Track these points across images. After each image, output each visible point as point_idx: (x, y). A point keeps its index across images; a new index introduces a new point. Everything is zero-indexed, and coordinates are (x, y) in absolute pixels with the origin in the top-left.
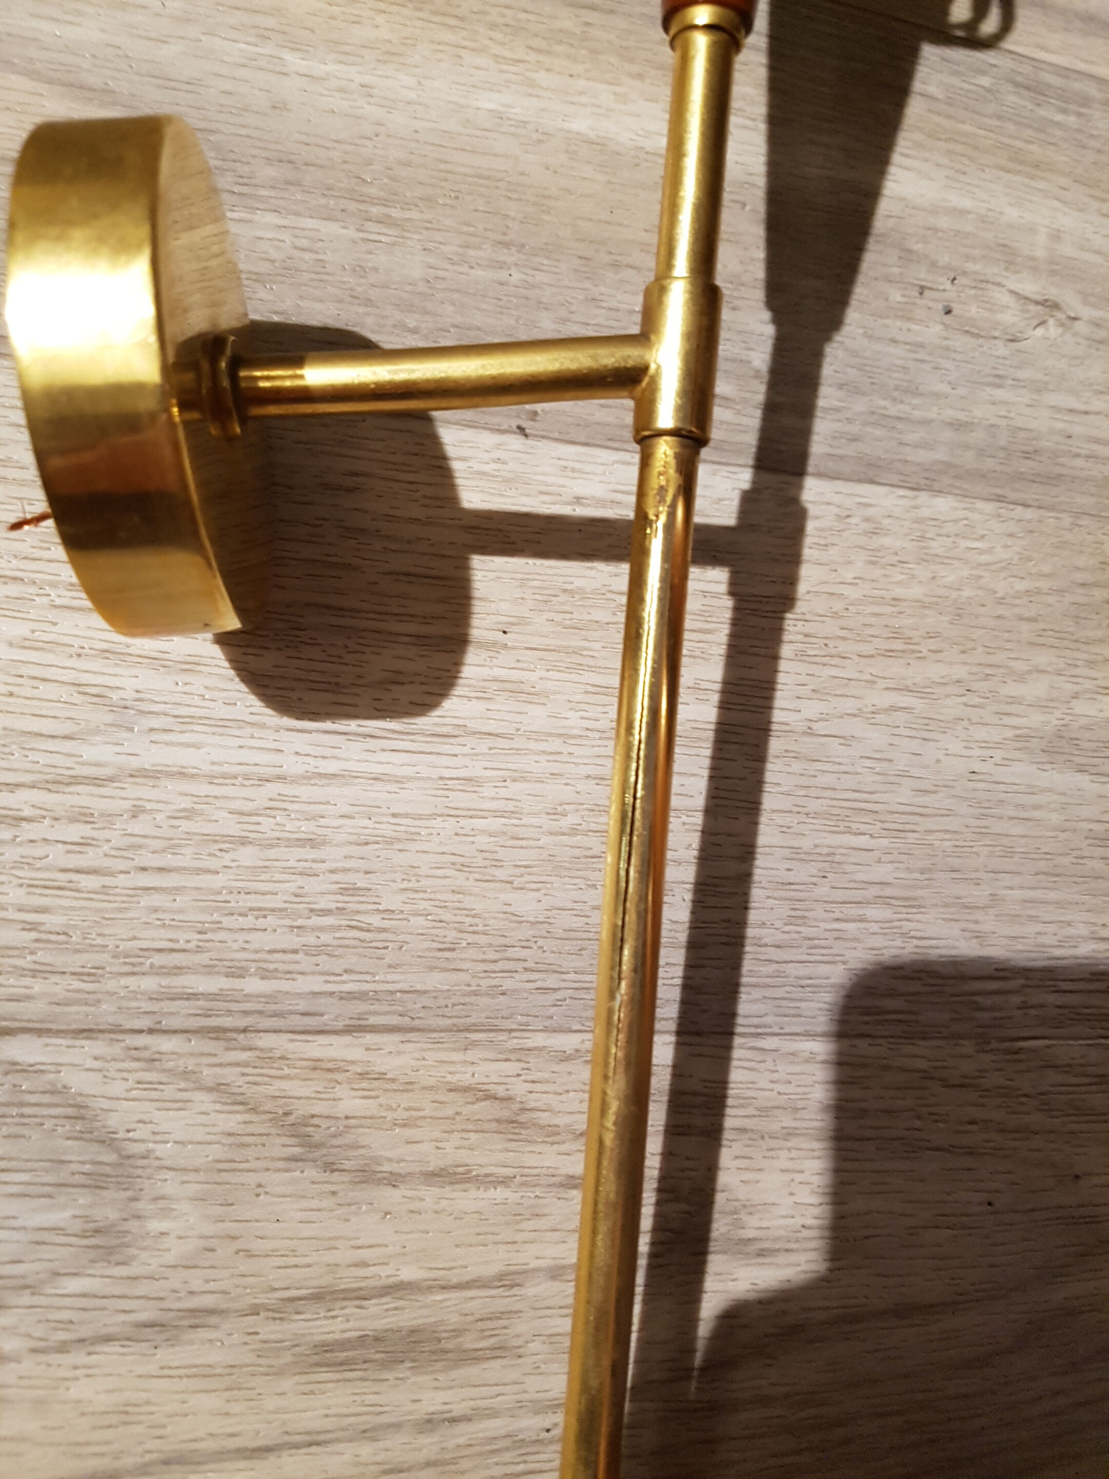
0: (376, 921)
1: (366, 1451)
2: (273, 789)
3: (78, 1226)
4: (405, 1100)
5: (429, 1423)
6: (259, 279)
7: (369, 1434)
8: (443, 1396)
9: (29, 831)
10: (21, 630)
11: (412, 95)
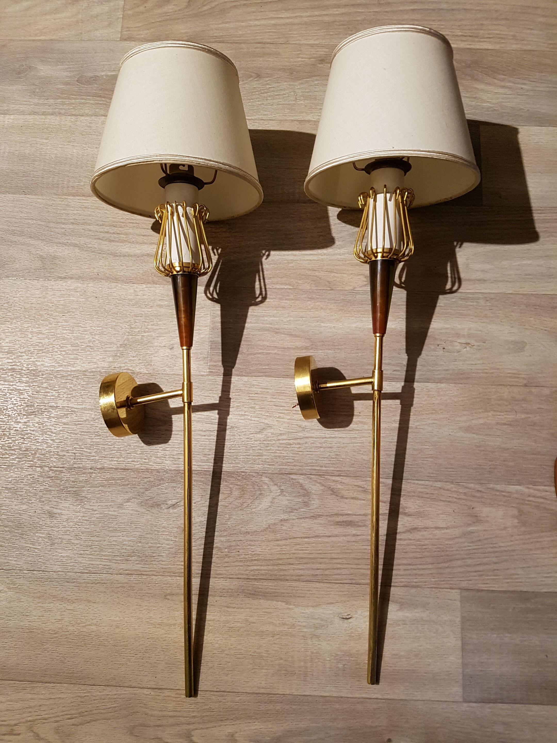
0: (341, 460)
1: (344, 538)
2: (325, 439)
3: (302, 501)
4: (348, 487)
5: (354, 535)
6: (319, 361)
7: (345, 536)
8: (356, 531)
9: (292, 446)
10: (289, 417)
11: (341, 327)
